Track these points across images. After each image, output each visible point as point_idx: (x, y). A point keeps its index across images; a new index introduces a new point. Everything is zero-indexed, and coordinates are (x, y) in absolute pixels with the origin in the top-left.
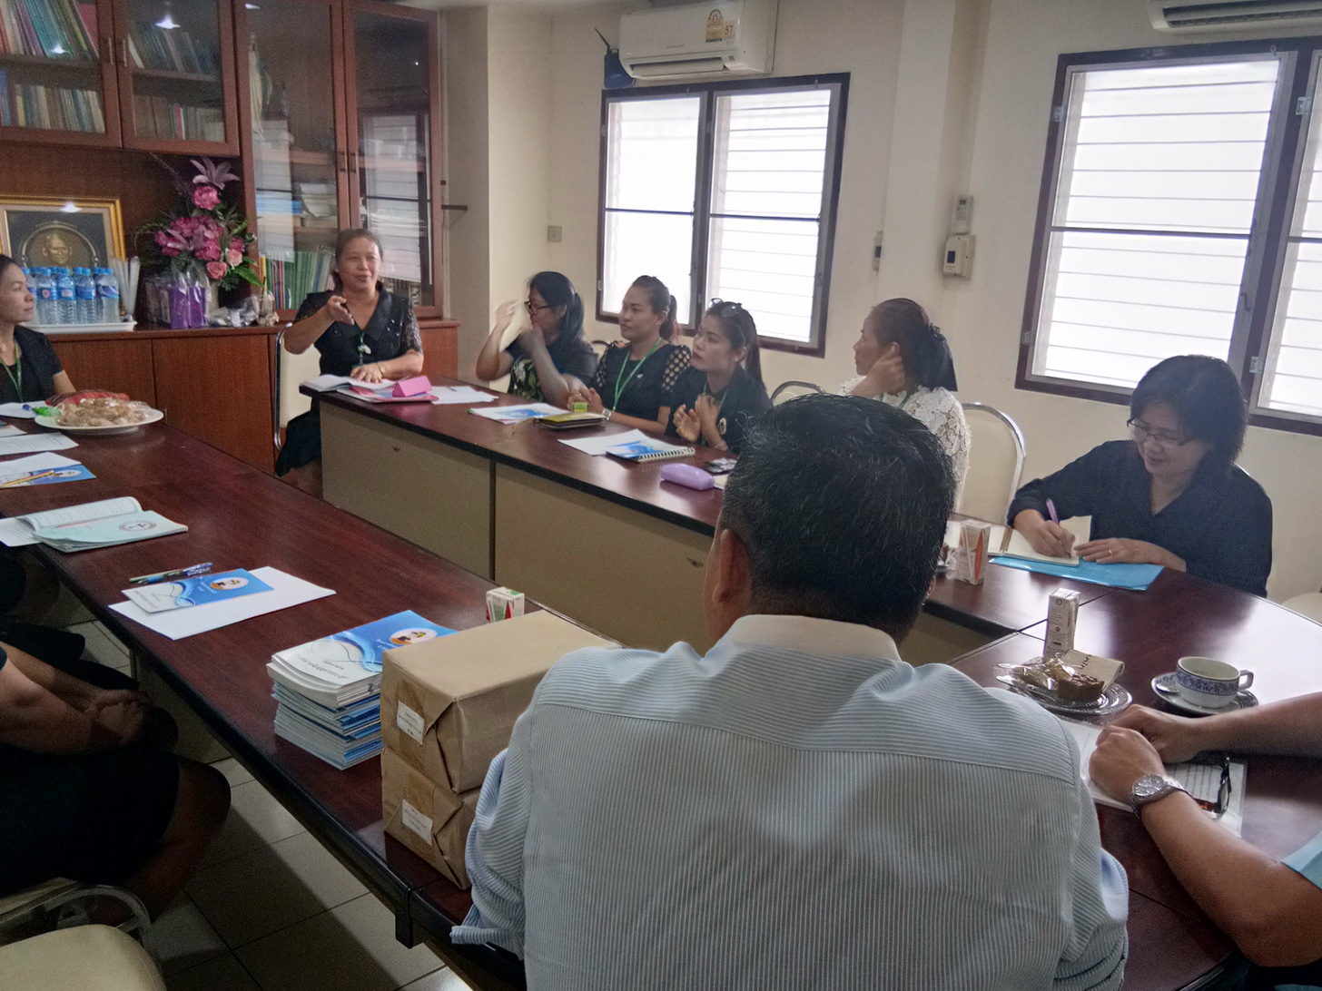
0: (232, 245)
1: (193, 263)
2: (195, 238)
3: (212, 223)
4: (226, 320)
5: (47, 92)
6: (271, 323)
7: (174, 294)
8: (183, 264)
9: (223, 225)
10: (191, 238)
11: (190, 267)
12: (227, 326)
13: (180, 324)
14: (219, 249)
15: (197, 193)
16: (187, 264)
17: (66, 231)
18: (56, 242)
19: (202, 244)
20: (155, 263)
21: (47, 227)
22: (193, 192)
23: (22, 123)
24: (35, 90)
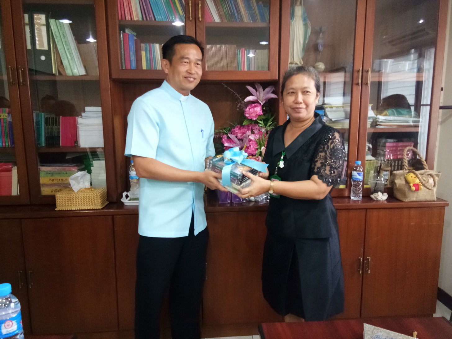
2: (244, 139)
3: (256, 129)
10: (242, 139)
15: (247, 109)
22: (245, 108)
23: (144, 67)
24: (153, 47)
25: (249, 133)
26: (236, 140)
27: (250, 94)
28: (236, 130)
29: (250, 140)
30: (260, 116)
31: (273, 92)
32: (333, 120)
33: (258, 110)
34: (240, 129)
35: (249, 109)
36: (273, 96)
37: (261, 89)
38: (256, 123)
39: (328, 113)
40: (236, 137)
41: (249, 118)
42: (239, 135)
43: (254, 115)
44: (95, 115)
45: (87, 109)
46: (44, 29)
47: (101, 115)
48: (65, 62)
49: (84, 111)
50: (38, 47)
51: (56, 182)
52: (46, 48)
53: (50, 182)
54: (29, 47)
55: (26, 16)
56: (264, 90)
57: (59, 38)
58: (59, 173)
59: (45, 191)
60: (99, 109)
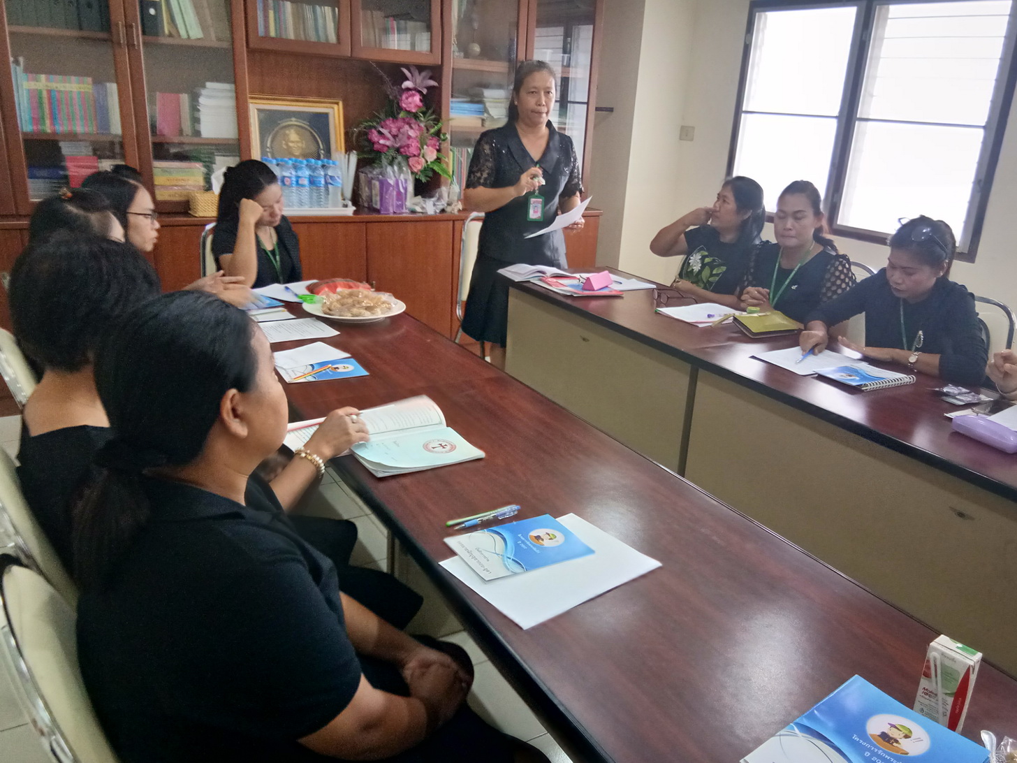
0: (429, 142)
1: (400, 158)
2: (400, 136)
3: (415, 124)
4: (423, 208)
5: (293, 8)
6: (456, 212)
7: (383, 184)
8: (390, 158)
9: (422, 125)
10: (397, 136)
11: (396, 161)
12: (422, 213)
13: (387, 210)
14: (419, 146)
15: (404, 97)
16: (394, 158)
17: (301, 127)
18: (293, 136)
19: (405, 141)
20: (369, 156)
21: (287, 123)
22: (401, 96)
23: (273, 34)
24: (284, 5)
25: (407, 127)
26: (389, 136)
27: (407, 79)
28: (389, 122)
29: (409, 137)
30: (419, 107)
31: (431, 78)
32: (495, 117)
33: (417, 98)
34: (393, 121)
35: (407, 98)
36: (432, 83)
37: (416, 73)
38: (416, 116)
39: (490, 110)
40: (390, 133)
41: (408, 109)
42: (394, 131)
43: (413, 106)
44: (219, 94)
45: (209, 84)
47: (230, 95)
48: (179, 21)
49: (204, 87)
53: (167, 184)
56: (420, 73)
58: (179, 170)
60: (228, 87)
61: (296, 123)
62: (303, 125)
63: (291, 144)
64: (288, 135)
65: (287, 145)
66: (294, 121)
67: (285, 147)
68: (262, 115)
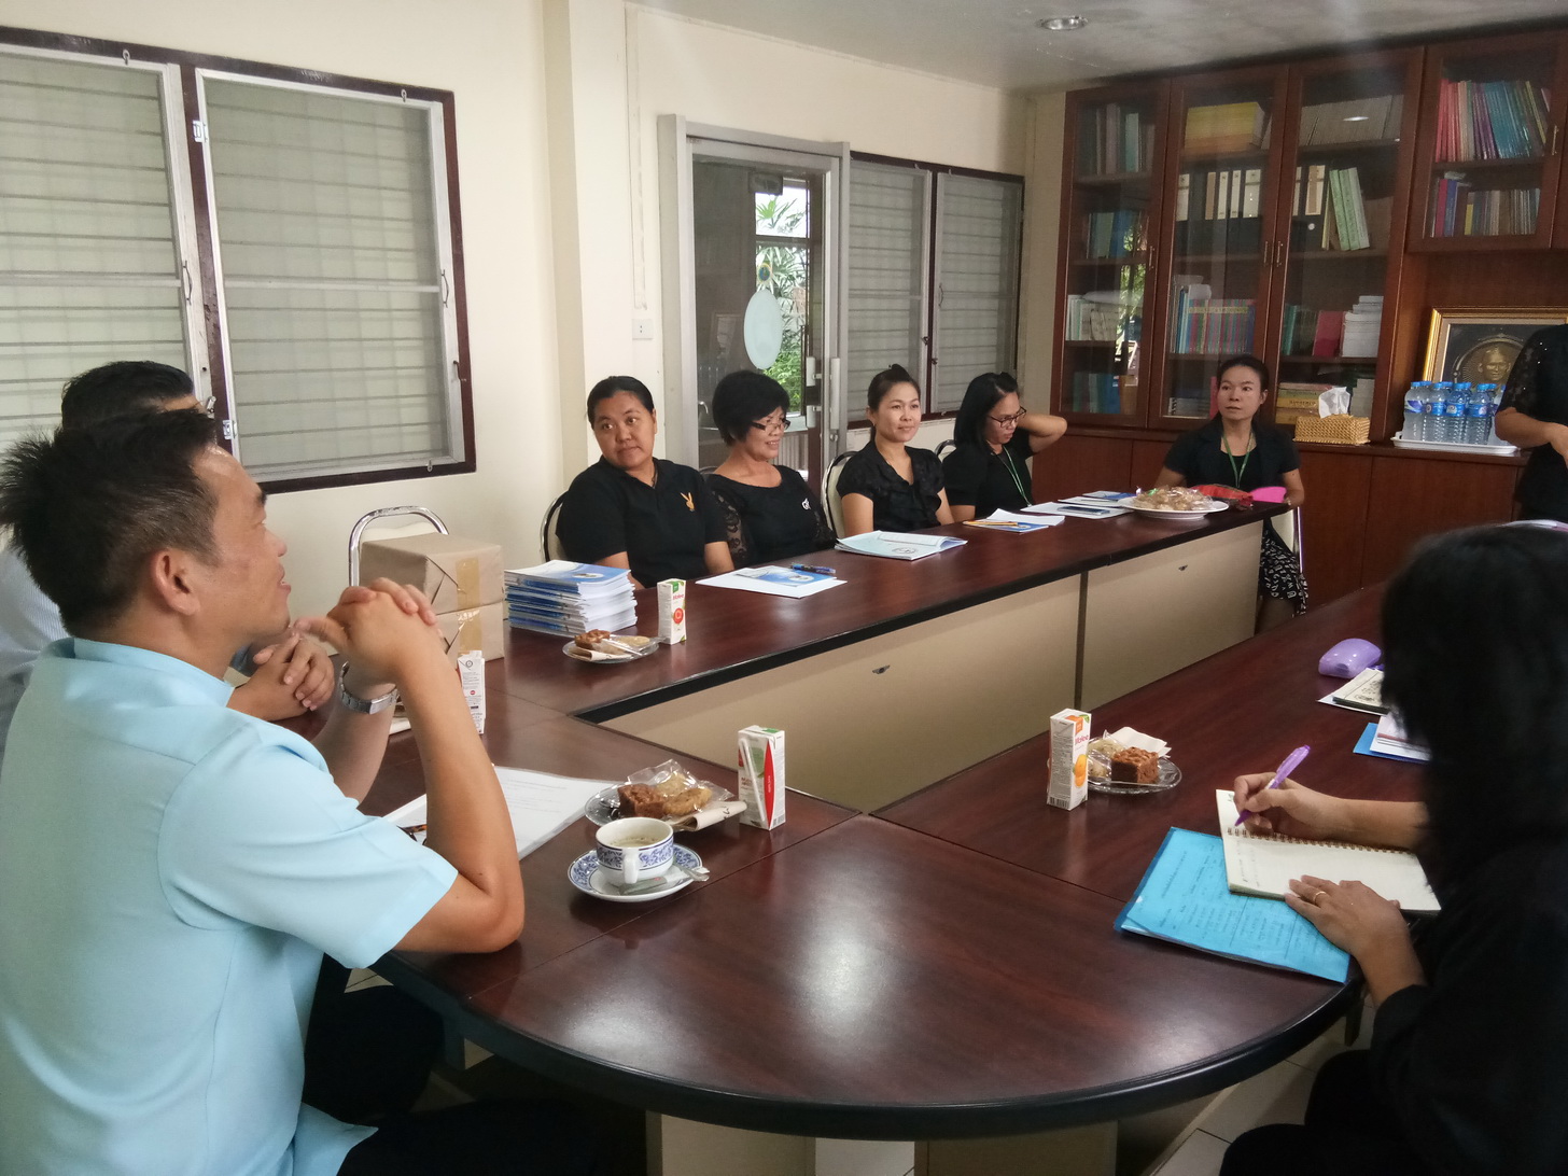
5: (1501, 198)
17: (1512, 345)
18: (1496, 357)
21: (1492, 340)
23: (1468, 230)
44: (1373, 308)
45: (1362, 299)
46: (1320, 186)
47: (1380, 308)
48: (1342, 231)
49: (1357, 303)
50: (1307, 213)
51: (1297, 406)
52: (1318, 212)
53: (1291, 406)
54: (1295, 213)
55: (1299, 170)
57: (1339, 196)
58: (1305, 392)
59: (1282, 418)
60: (1380, 299)
61: (1503, 340)
62: (1511, 341)
63: (1490, 367)
64: (1489, 355)
65: (1484, 367)
66: (1501, 338)
67: (1480, 370)
68: (1457, 331)
